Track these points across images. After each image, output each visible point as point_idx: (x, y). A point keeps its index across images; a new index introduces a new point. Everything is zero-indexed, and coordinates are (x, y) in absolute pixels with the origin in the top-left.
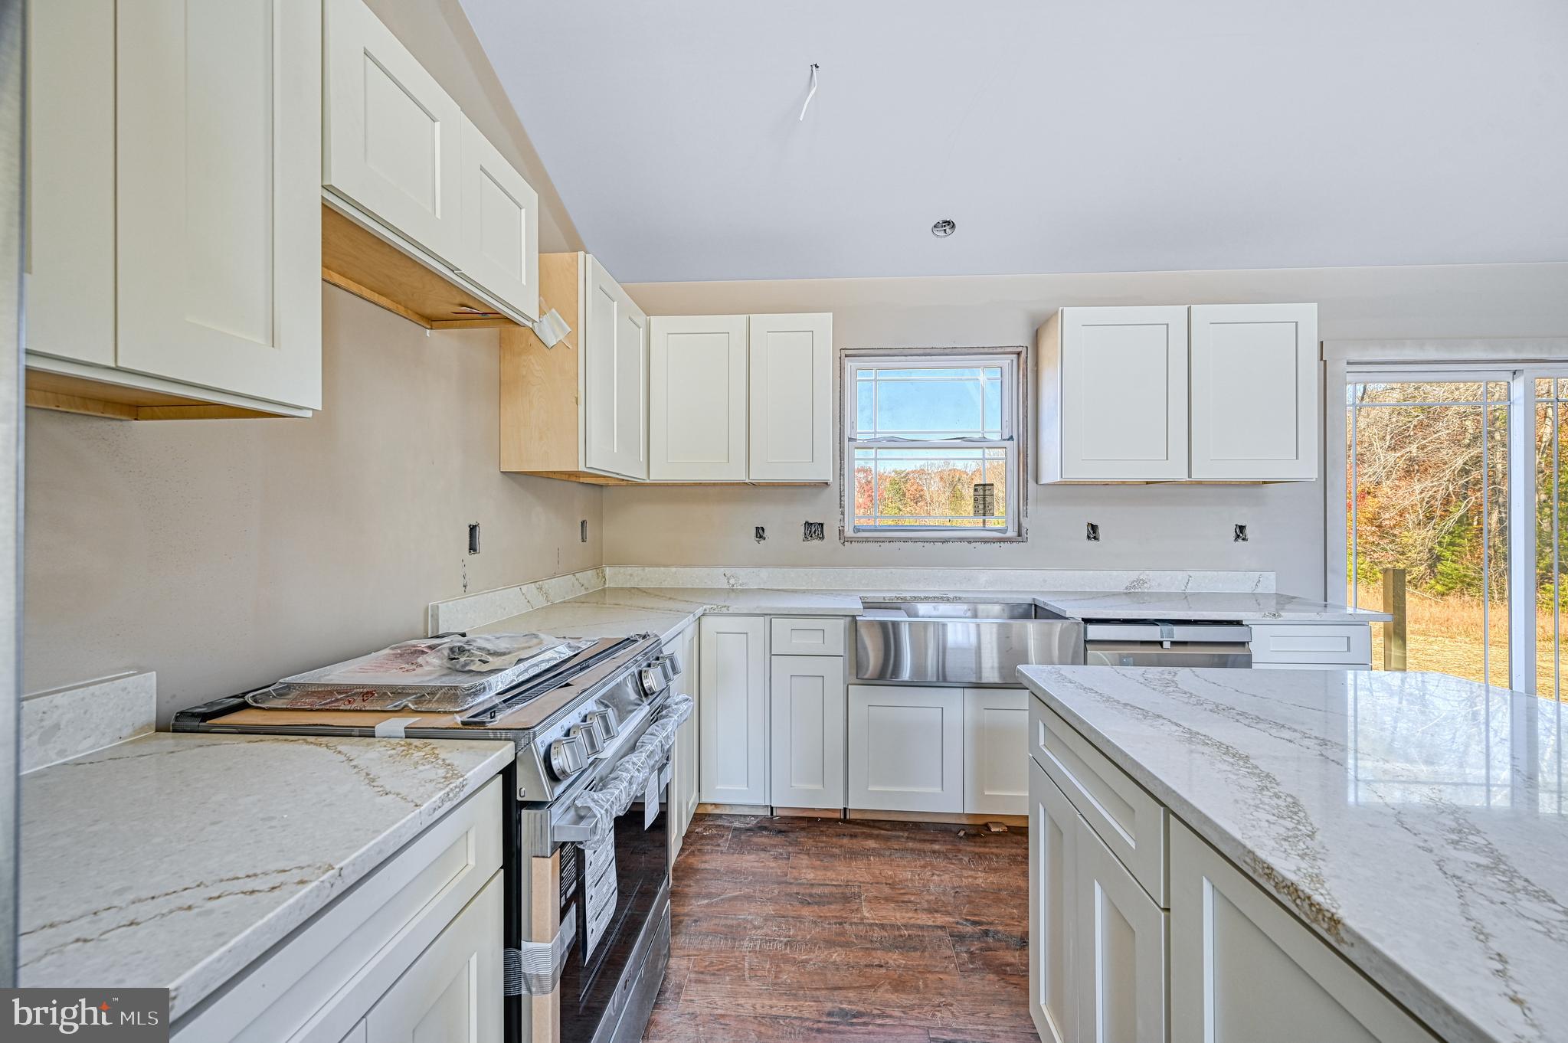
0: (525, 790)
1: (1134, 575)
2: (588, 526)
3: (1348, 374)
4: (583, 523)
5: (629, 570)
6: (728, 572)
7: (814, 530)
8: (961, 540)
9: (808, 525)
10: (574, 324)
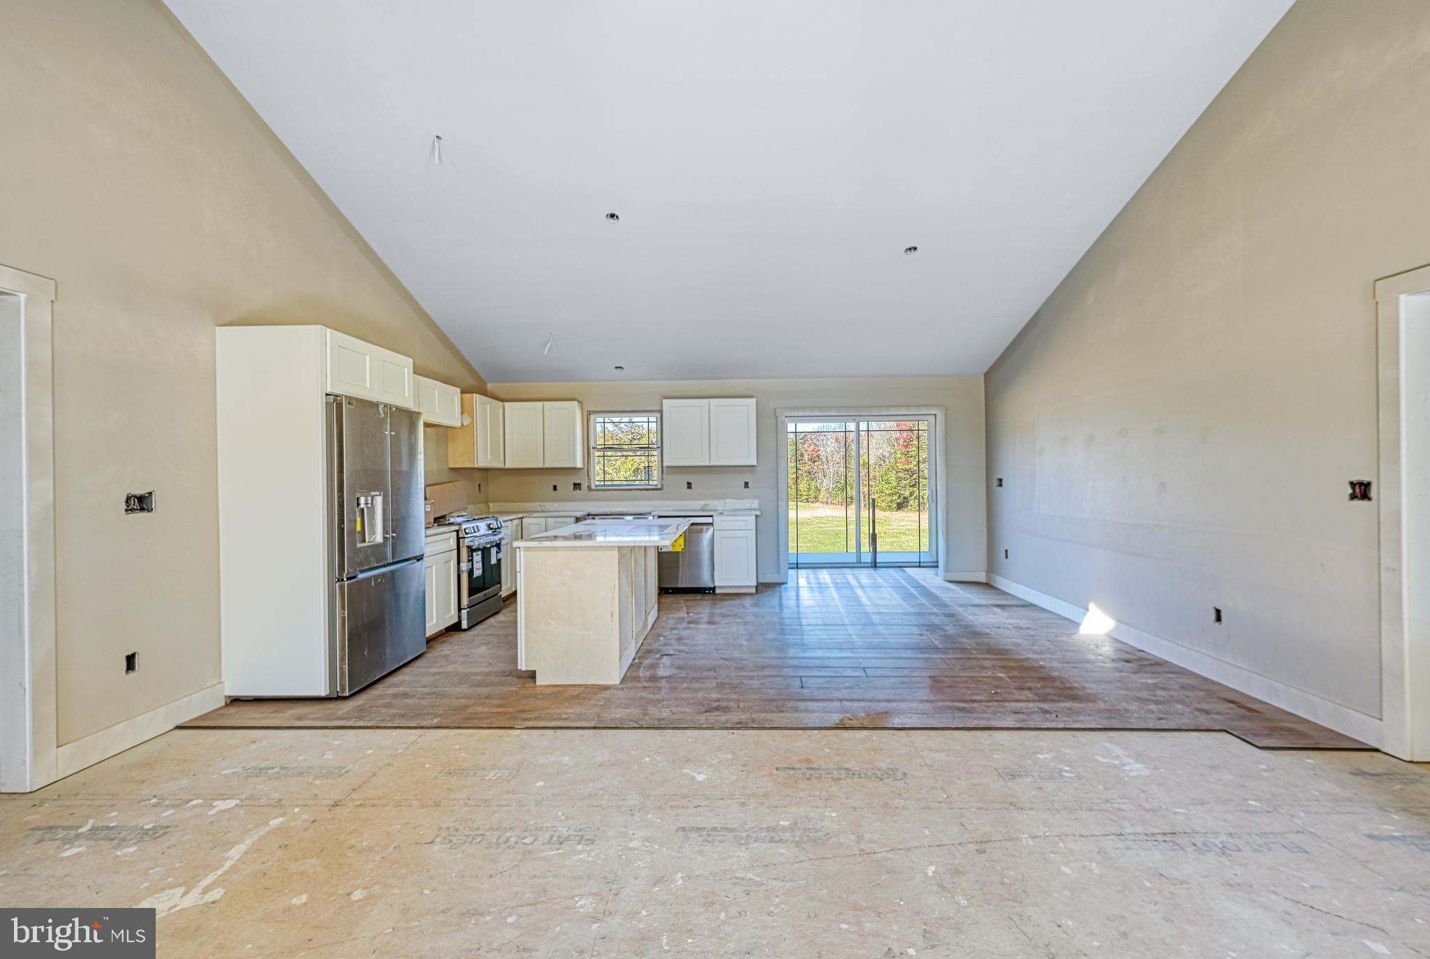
0: (461, 536)
1: (703, 502)
2: (482, 486)
3: (786, 419)
4: (479, 485)
5: (500, 504)
6: (542, 504)
7: (577, 486)
8: (637, 489)
9: (575, 484)
10: (473, 418)
